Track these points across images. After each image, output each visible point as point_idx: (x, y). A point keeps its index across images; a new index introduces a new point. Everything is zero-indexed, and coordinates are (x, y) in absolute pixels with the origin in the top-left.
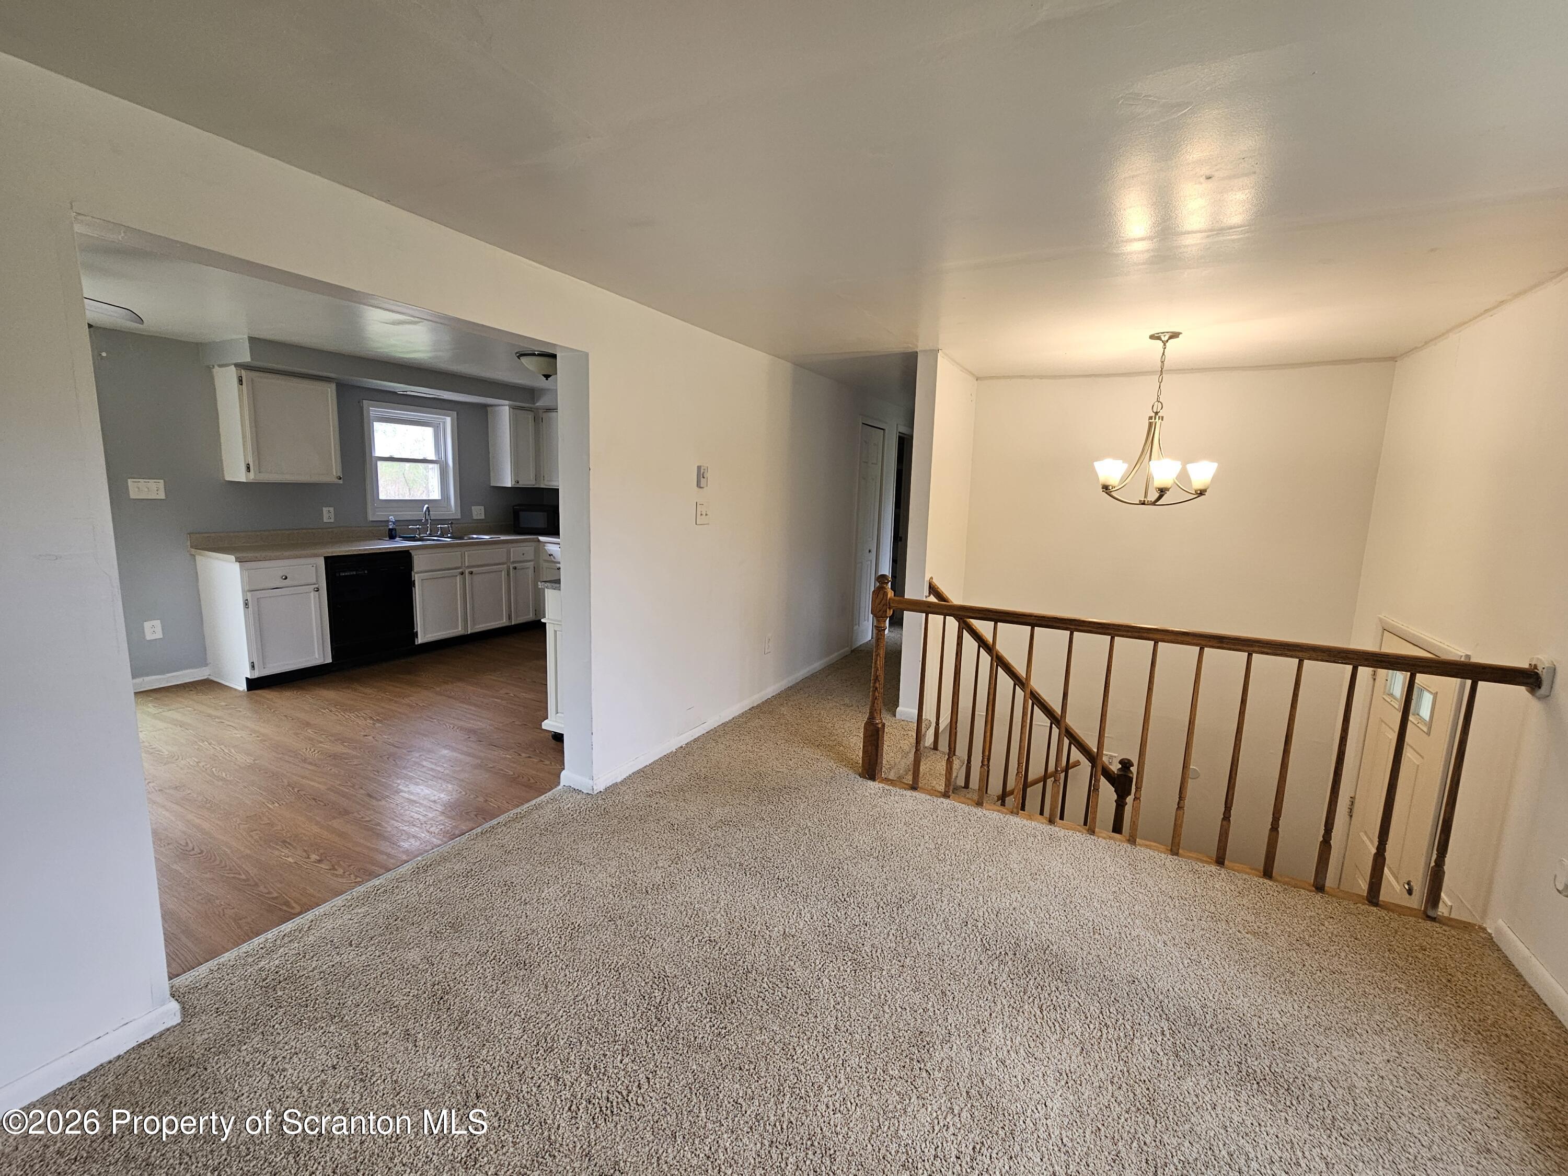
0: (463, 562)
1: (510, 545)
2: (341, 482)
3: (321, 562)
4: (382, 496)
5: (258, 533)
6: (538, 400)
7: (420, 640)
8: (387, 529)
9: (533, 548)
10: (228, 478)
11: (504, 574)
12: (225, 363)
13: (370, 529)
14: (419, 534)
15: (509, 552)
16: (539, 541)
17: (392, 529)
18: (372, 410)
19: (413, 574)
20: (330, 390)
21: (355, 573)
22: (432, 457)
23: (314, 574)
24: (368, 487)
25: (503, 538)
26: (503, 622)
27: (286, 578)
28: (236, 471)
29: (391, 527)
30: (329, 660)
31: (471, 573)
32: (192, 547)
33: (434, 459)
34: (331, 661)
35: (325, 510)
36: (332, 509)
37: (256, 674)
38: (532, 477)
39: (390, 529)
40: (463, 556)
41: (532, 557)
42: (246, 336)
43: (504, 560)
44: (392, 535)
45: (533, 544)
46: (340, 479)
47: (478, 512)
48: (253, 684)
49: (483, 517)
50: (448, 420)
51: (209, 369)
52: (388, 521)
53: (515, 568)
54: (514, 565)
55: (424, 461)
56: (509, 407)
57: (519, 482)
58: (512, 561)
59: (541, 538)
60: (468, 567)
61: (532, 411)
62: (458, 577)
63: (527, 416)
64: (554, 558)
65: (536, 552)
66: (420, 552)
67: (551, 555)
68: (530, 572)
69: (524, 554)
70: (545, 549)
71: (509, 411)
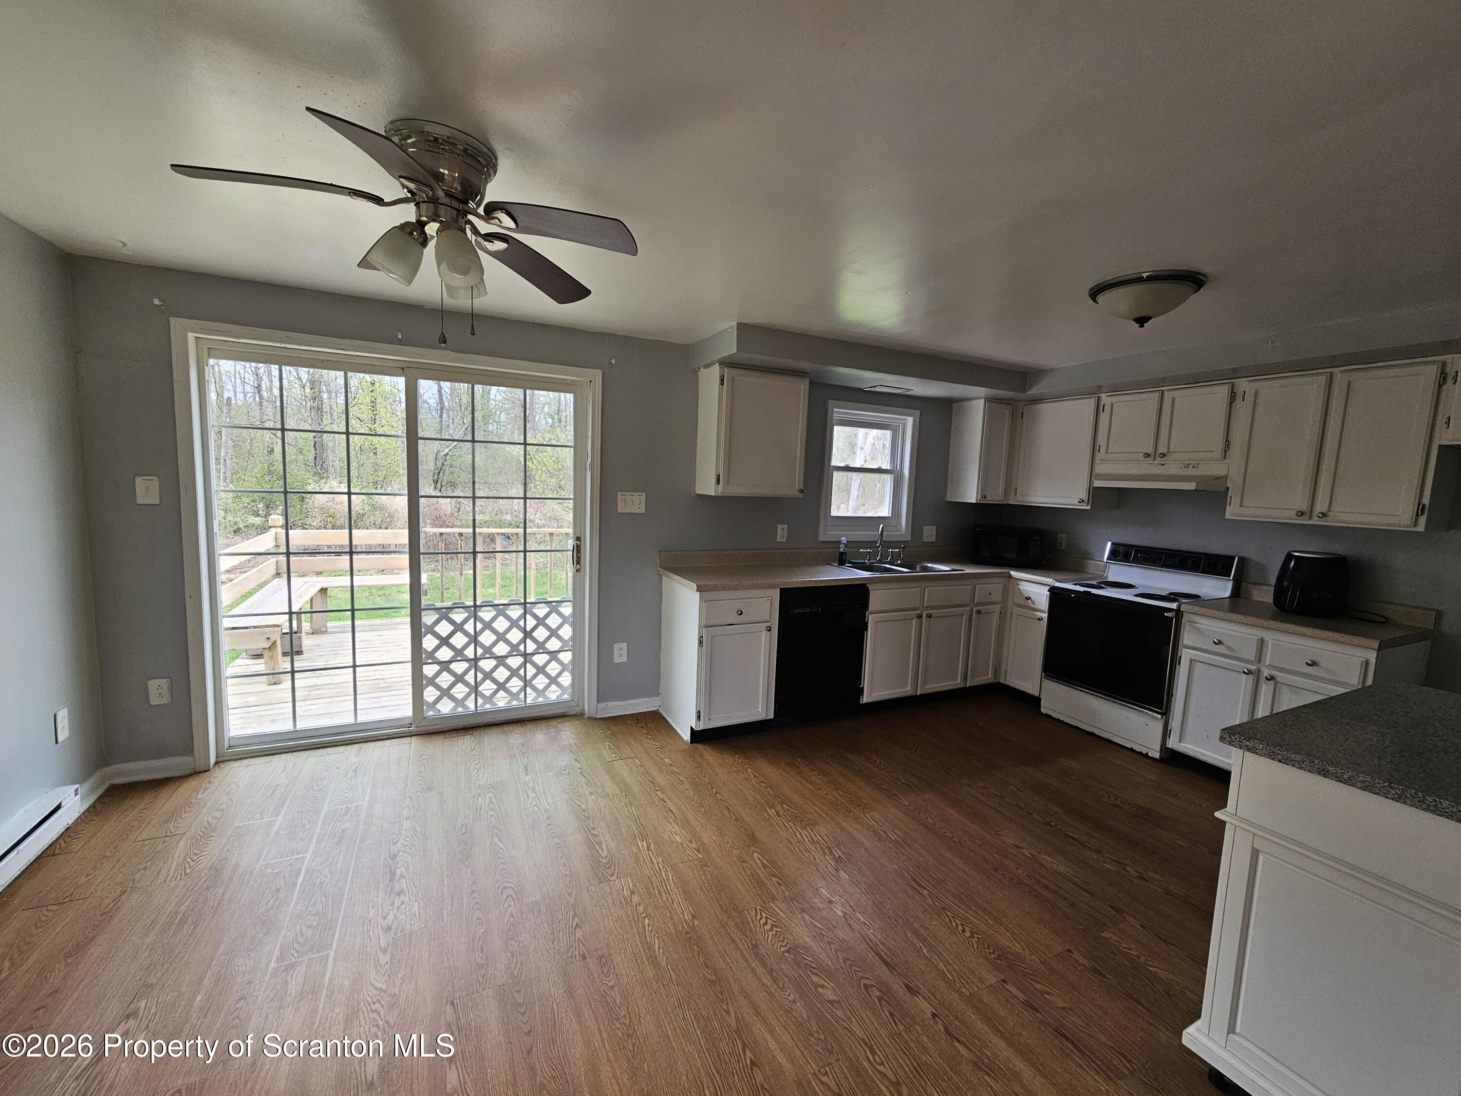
1: (976, 581)
2: (801, 495)
3: (776, 594)
4: (834, 513)
6: (1031, 387)
7: (866, 699)
8: (837, 552)
9: (1001, 586)
10: (698, 492)
11: (965, 619)
12: (709, 362)
13: (821, 551)
14: (869, 560)
15: (974, 590)
16: (1010, 576)
17: (843, 553)
18: (838, 412)
19: (867, 613)
20: (803, 386)
21: (808, 610)
22: (886, 466)
23: (769, 607)
24: (823, 501)
25: (969, 570)
26: (957, 683)
27: (741, 614)
28: (707, 486)
29: (841, 550)
30: (771, 716)
31: (929, 616)
32: (660, 566)
33: (889, 468)
34: (773, 717)
35: (780, 527)
36: (786, 527)
37: (701, 727)
38: (1001, 490)
39: (841, 552)
40: (922, 593)
41: (1000, 599)
42: (735, 323)
43: (968, 601)
44: (842, 560)
45: (1001, 580)
46: (802, 492)
47: (929, 534)
48: (697, 736)
49: (934, 540)
50: (910, 420)
51: (695, 371)
52: (839, 543)
53: (979, 613)
54: (978, 608)
55: (879, 471)
56: (985, 398)
57: (985, 497)
58: (976, 602)
59: (1013, 573)
60: (927, 608)
61: (1010, 404)
62: (914, 621)
63: (1007, 411)
64: (1033, 602)
65: (1005, 591)
66: (877, 586)
67: (1028, 598)
68: (995, 618)
69: (990, 594)
70: (1019, 589)
71: (985, 402)
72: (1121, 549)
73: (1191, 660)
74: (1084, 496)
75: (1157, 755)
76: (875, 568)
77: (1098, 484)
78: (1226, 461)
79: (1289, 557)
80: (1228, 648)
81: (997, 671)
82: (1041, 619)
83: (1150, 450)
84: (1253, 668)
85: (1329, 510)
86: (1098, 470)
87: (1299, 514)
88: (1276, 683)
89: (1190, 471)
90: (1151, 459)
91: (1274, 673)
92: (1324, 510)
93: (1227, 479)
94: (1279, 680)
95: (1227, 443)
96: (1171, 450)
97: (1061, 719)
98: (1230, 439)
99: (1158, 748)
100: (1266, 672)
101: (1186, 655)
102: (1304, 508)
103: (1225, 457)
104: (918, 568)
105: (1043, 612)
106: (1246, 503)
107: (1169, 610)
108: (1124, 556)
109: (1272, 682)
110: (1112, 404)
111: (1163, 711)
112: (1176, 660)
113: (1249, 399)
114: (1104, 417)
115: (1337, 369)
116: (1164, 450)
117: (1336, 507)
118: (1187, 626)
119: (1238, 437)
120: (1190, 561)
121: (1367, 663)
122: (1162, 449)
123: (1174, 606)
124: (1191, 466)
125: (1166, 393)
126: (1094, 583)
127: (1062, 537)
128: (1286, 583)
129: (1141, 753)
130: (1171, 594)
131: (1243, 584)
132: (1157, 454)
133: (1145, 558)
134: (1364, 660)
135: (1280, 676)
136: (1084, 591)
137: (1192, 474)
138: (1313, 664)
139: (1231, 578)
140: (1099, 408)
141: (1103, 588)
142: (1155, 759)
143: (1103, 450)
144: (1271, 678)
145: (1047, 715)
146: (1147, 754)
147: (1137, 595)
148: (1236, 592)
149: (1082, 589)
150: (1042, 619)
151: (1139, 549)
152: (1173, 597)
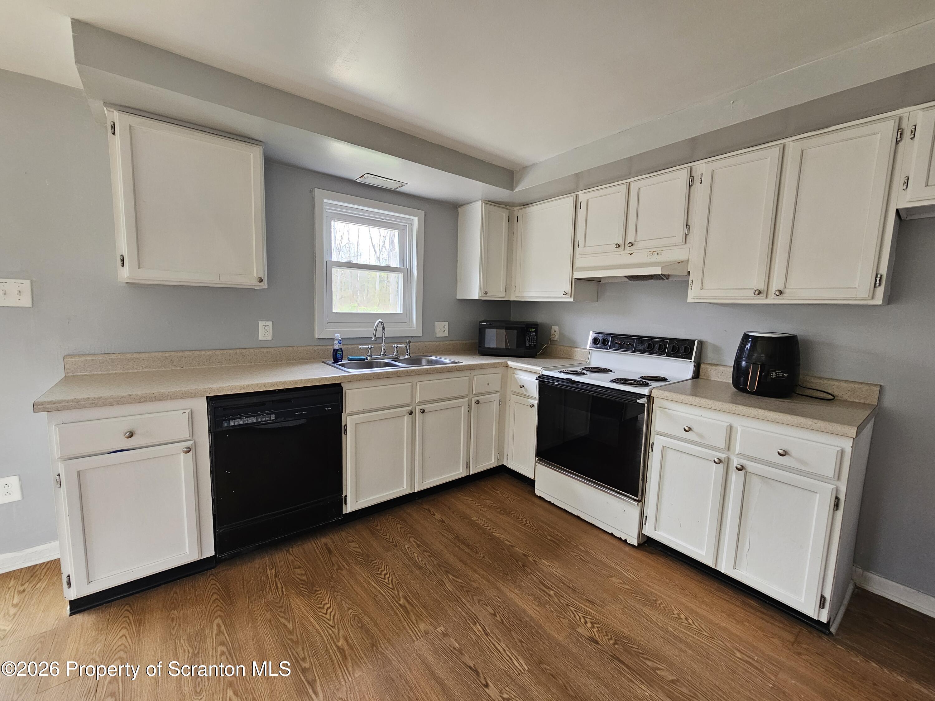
0: (413, 396)
1: (474, 372)
2: (264, 285)
3: (200, 405)
4: (336, 309)
5: (167, 355)
6: (516, 187)
7: (350, 507)
8: (331, 348)
9: (499, 376)
11: (464, 410)
13: (316, 348)
14: (370, 357)
15: (471, 381)
16: (507, 366)
17: (337, 350)
19: (344, 415)
22: (395, 264)
25: (467, 362)
26: (459, 473)
27: (133, 435)
29: (338, 347)
30: (210, 552)
31: (423, 412)
33: (398, 266)
34: (212, 555)
35: (261, 324)
36: (270, 324)
37: (74, 596)
38: (503, 288)
39: (334, 350)
40: (413, 388)
41: (498, 388)
43: (465, 392)
44: (335, 359)
45: (500, 370)
46: (262, 282)
47: (442, 329)
48: (80, 606)
49: (446, 334)
50: (415, 219)
52: (333, 339)
53: (478, 403)
54: (476, 399)
55: (387, 269)
56: (482, 200)
57: (486, 294)
58: (474, 393)
59: (510, 363)
60: (421, 403)
61: (507, 209)
62: (406, 417)
63: (504, 215)
64: (526, 390)
65: (504, 382)
66: (356, 385)
67: (522, 387)
68: (495, 406)
69: (488, 384)
70: (515, 378)
71: (482, 204)
72: (601, 337)
73: (663, 447)
74: (567, 289)
75: (635, 543)
76: (375, 364)
77: (577, 275)
78: (687, 245)
79: (746, 337)
80: (700, 435)
81: (499, 455)
82: (532, 406)
83: (620, 241)
84: (723, 456)
85: (785, 287)
86: (578, 264)
87: (757, 293)
88: (746, 472)
89: (654, 259)
90: (621, 248)
91: (744, 462)
92: (781, 288)
93: (688, 263)
94: (749, 469)
95: (688, 227)
96: (638, 239)
97: (552, 502)
98: (689, 224)
99: (636, 536)
100: (736, 462)
101: (657, 441)
102: (761, 287)
103: (686, 243)
104: (424, 362)
105: (533, 398)
106: (706, 286)
107: (642, 396)
108: (603, 343)
109: (742, 472)
110: (588, 200)
111: (639, 498)
112: (649, 447)
113: (707, 180)
114: (581, 213)
115: (788, 140)
116: (632, 240)
117: (792, 283)
118: (658, 412)
119: (698, 222)
120: (657, 346)
121: (843, 452)
122: (630, 239)
123: (644, 391)
124: (656, 253)
125: (632, 184)
126: (578, 369)
127: (555, 329)
128: (744, 364)
129: (620, 539)
130: (642, 377)
131: (702, 366)
132: (627, 243)
133: (620, 344)
134: (840, 449)
135: (750, 466)
136: (567, 379)
137: (658, 260)
138: (783, 454)
139: (693, 360)
140: (577, 205)
141: (584, 374)
142: (633, 546)
143: (581, 244)
144: (741, 469)
145: (541, 498)
146: (626, 541)
147: (613, 381)
148: (697, 374)
149: (564, 376)
150: (534, 406)
151: (615, 336)
152: (644, 381)
